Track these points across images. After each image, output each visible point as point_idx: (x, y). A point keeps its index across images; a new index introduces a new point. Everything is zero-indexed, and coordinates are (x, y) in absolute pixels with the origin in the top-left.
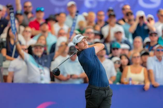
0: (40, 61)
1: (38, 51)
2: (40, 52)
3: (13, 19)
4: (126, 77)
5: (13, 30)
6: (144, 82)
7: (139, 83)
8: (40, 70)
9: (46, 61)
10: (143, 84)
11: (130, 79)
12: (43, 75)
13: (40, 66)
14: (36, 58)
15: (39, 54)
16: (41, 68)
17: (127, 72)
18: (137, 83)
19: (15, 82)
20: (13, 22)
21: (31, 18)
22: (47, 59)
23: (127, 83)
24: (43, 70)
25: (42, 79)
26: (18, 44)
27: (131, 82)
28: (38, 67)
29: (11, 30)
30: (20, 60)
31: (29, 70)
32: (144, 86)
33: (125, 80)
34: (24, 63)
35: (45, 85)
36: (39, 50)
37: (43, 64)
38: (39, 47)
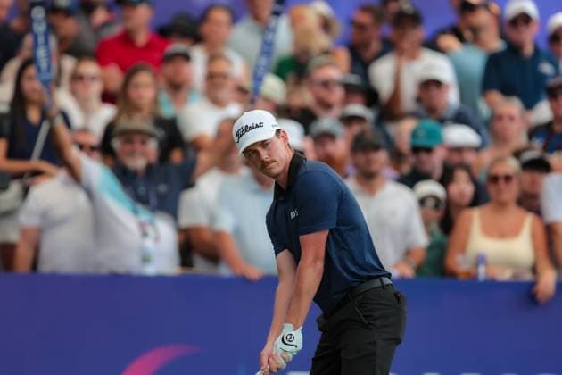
0: (142, 190)
1: (132, 154)
2: (144, 154)
3: (40, 28)
4: (463, 249)
5: (39, 69)
6: (534, 270)
7: (515, 276)
8: (142, 226)
9: (162, 188)
10: (528, 277)
11: (481, 260)
12: (149, 244)
13: (140, 207)
14: (125, 176)
15: (138, 163)
16: (145, 215)
17: (468, 232)
18: (505, 275)
19: (46, 267)
20: (41, 40)
21: (106, 24)
22: (166, 181)
23: (468, 274)
24: (152, 223)
25: (146, 259)
26: (59, 122)
27: (482, 272)
28: (135, 212)
29: (31, 71)
30: (66, 183)
31: (99, 224)
32: (533, 284)
33: (460, 263)
34: (81, 197)
35: (160, 280)
36: (138, 146)
37: (153, 201)
38: (137, 138)
